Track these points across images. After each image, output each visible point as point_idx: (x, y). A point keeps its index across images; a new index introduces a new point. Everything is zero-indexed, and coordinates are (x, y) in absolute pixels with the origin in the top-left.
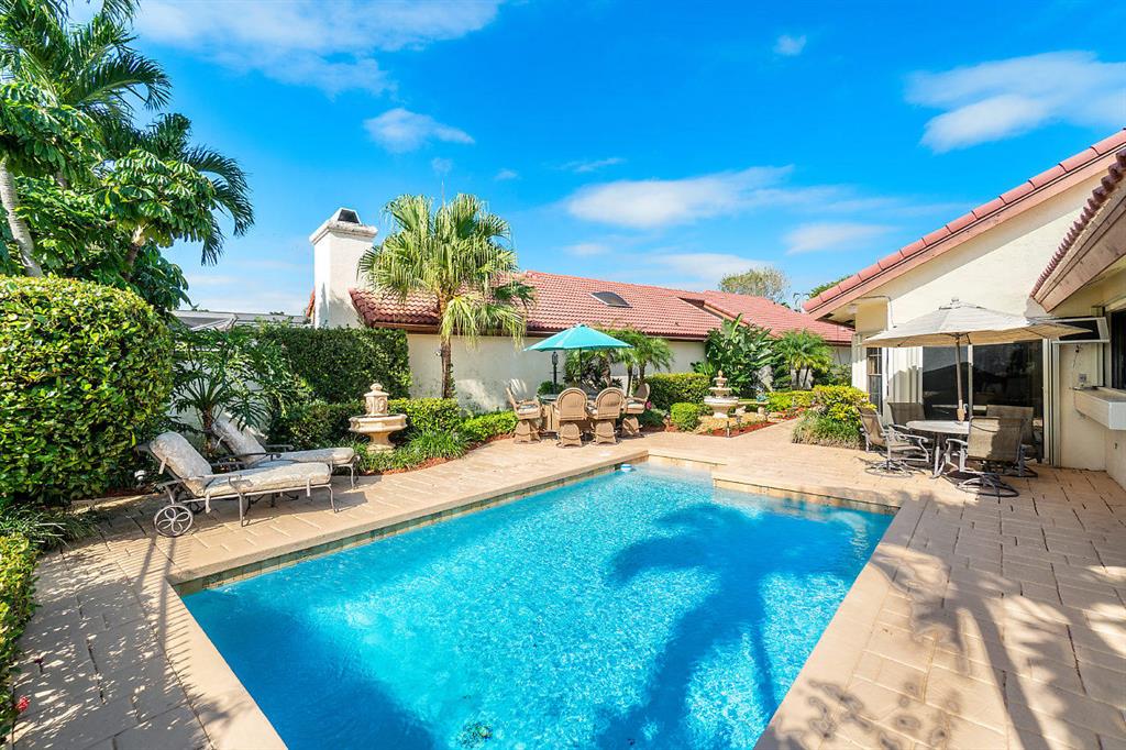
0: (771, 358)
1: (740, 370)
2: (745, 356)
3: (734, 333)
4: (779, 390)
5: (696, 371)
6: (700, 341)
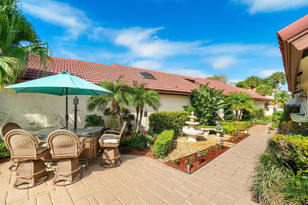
0: (224, 104)
1: (208, 111)
2: (210, 103)
3: (205, 92)
4: (228, 121)
5: (185, 110)
6: (188, 95)
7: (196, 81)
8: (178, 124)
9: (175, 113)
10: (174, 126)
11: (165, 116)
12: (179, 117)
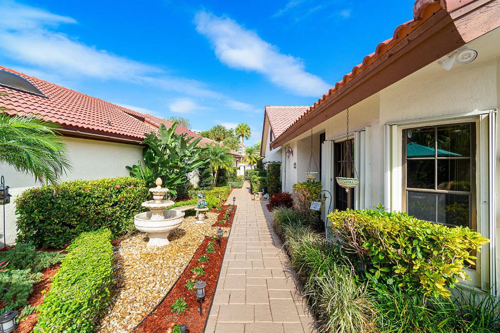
0: (201, 162)
1: (177, 174)
2: (181, 160)
3: (169, 139)
4: (205, 188)
5: (132, 175)
6: (138, 144)
7: (146, 119)
8: (118, 208)
9: (107, 183)
10: (109, 216)
11: (80, 195)
12: (119, 192)
